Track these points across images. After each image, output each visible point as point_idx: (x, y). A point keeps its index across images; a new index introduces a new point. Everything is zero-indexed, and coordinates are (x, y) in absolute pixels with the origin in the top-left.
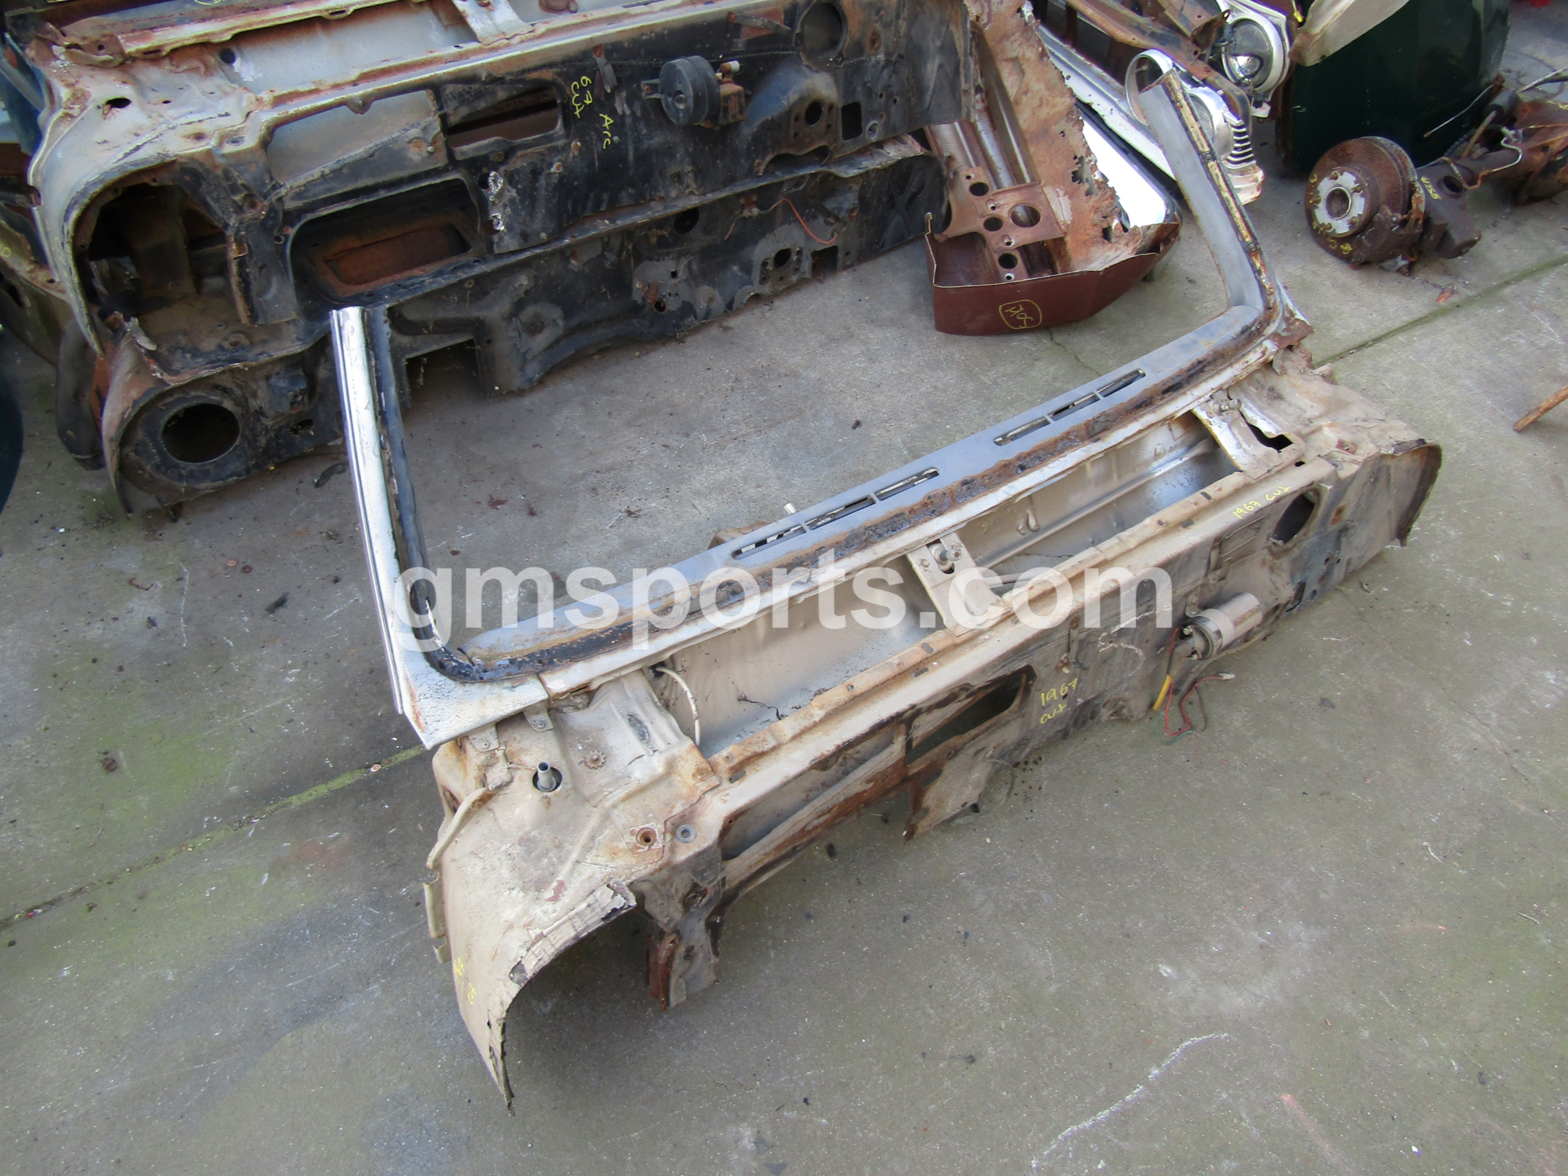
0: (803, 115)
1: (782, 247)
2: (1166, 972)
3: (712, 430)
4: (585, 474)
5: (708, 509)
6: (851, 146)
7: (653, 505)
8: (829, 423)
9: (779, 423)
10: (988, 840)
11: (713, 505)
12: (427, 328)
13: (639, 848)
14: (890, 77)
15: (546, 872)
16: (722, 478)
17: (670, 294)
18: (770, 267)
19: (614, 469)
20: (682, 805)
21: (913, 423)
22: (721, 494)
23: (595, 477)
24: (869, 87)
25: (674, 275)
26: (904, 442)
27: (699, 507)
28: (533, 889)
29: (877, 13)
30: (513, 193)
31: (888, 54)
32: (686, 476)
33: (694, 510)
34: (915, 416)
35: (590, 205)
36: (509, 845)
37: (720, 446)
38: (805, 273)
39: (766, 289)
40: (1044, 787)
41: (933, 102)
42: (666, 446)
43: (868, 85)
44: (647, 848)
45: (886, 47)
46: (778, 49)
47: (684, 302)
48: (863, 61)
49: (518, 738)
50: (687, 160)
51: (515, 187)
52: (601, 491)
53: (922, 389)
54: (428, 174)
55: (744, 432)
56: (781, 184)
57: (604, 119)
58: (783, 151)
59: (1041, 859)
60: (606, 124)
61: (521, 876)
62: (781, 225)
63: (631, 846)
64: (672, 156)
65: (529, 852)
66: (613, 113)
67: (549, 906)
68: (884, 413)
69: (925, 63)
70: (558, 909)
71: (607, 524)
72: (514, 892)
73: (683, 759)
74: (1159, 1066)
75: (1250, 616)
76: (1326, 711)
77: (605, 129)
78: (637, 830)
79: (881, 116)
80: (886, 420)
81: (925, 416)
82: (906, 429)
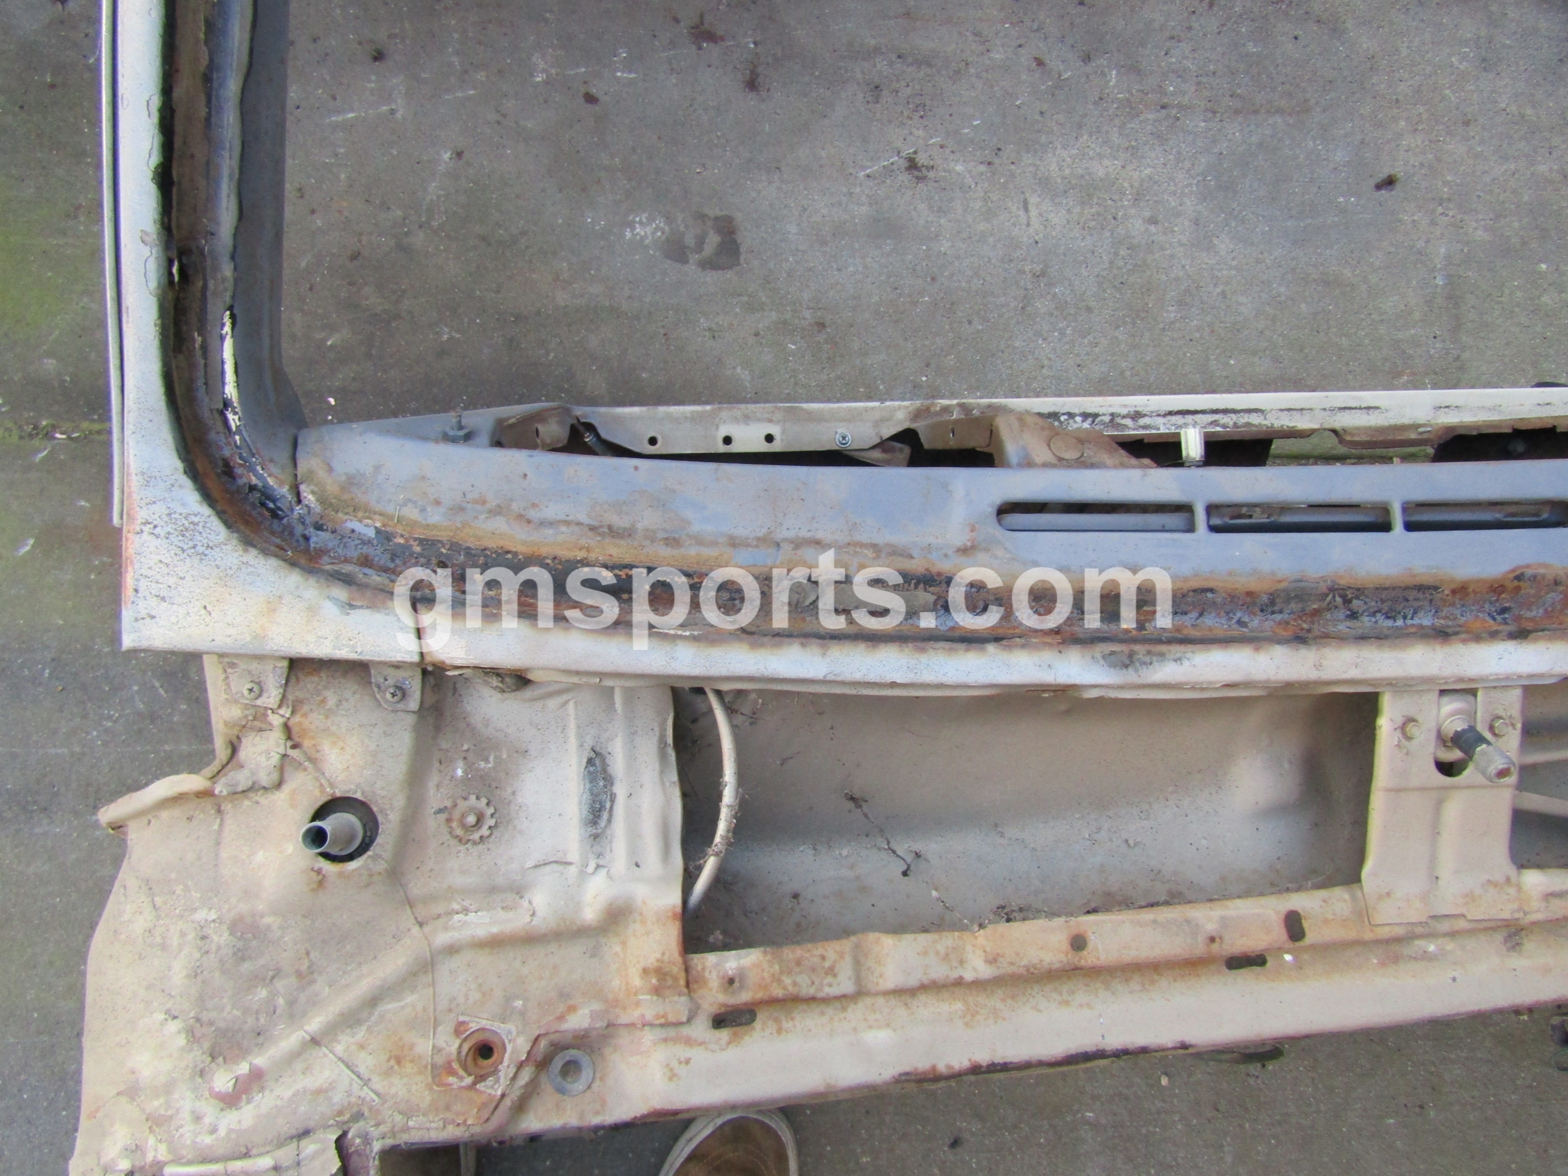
3: (1134, 69)
4: (877, 50)
5: (1046, 223)
7: (959, 168)
8: (1340, 156)
9: (1256, 112)
10: (1164, 1081)
11: (1057, 218)
13: (452, 1072)
15: (251, 1021)
16: (1101, 173)
19: (930, 65)
20: (593, 1015)
21: (1486, 229)
22: (1083, 203)
23: (891, 64)
27: (1033, 212)
28: (206, 1045)
32: (1043, 139)
33: (1021, 213)
34: (1498, 217)
36: (213, 915)
37: (1131, 109)
42: (1040, 63)
44: (469, 1080)
49: (332, 702)
52: (886, 97)
53: (1542, 168)
55: (1186, 100)
59: (1229, 1159)
61: (201, 1000)
63: (440, 1060)
65: (241, 956)
67: (210, 1110)
68: (1446, 183)
70: (222, 1132)
71: (863, 168)
72: (173, 1026)
73: (643, 922)
78: (474, 1026)
80: (1441, 199)
81: (1516, 225)
82: (1466, 234)
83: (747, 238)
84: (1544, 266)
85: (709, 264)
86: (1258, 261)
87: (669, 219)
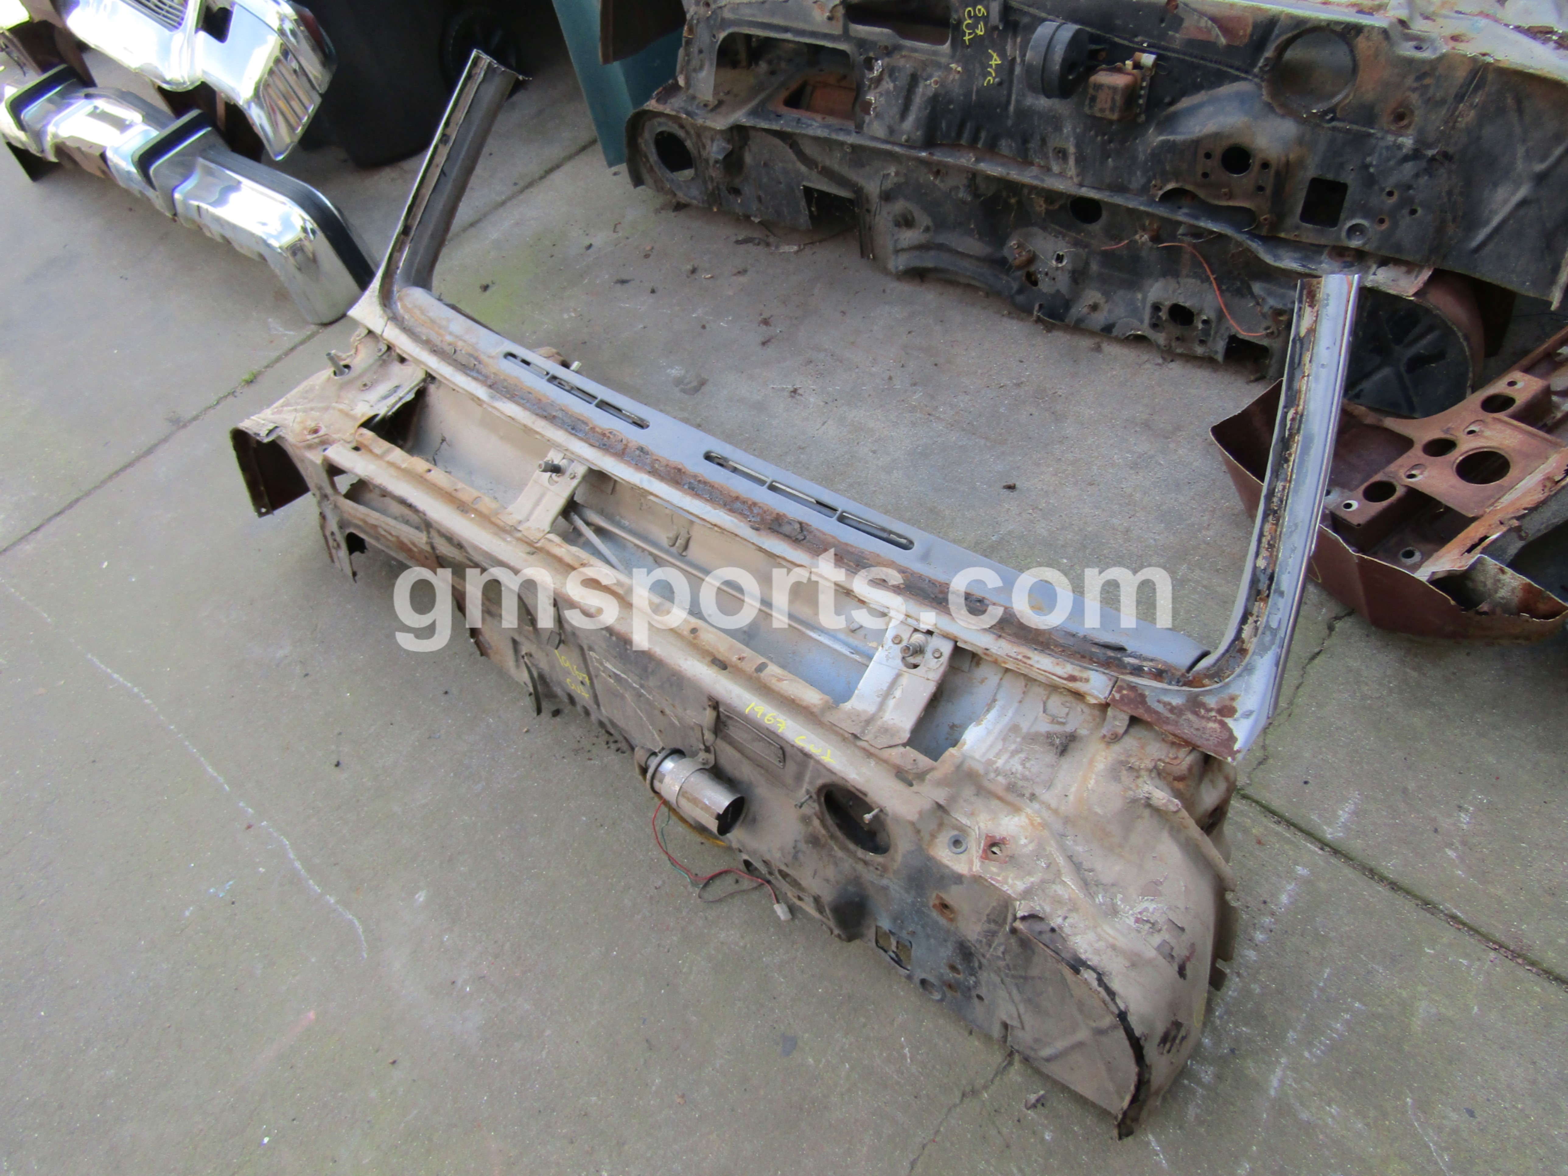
0: (1218, 153)
1: (1181, 301)
2: (419, 897)
3: (932, 396)
4: (826, 350)
5: (826, 432)
6: (1309, 234)
7: (812, 400)
8: (999, 467)
9: (974, 434)
11: (833, 433)
12: (817, 167)
14: (1417, 176)
16: (871, 426)
17: (1047, 274)
18: (1163, 315)
19: (841, 362)
21: (1049, 530)
22: (850, 432)
23: (826, 356)
24: (1372, 175)
25: (1060, 259)
26: (1010, 533)
27: (824, 427)
29: (1419, 78)
30: (891, 86)
31: (1422, 143)
32: (860, 404)
33: (819, 425)
34: (1063, 529)
35: (966, 135)
37: (913, 409)
38: (1216, 352)
39: (1160, 338)
40: (592, 762)
41: (1490, 247)
42: (890, 379)
43: (1372, 170)
45: (1421, 131)
46: (1231, 67)
47: (1058, 291)
48: (1370, 135)
50: (1072, 139)
51: (894, 81)
52: (811, 366)
54: (826, 36)
55: (943, 416)
56: (1179, 223)
57: (992, 56)
58: (1188, 187)
60: (993, 63)
62: (1188, 276)
63: (310, 426)
64: (1058, 129)
66: (1002, 54)
68: (1047, 502)
69: (1495, 185)
71: (774, 385)
74: (337, 902)
75: (702, 809)
76: (778, 1044)
77: (991, 66)
79: (1382, 221)
80: (1037, 508)
81: (1069, 537)
82: (1034, 527)
83: (705, 389)
84: (1065, 561)
85: (684, 391)
86: (906, 487)
87: (687, 372)
